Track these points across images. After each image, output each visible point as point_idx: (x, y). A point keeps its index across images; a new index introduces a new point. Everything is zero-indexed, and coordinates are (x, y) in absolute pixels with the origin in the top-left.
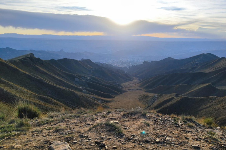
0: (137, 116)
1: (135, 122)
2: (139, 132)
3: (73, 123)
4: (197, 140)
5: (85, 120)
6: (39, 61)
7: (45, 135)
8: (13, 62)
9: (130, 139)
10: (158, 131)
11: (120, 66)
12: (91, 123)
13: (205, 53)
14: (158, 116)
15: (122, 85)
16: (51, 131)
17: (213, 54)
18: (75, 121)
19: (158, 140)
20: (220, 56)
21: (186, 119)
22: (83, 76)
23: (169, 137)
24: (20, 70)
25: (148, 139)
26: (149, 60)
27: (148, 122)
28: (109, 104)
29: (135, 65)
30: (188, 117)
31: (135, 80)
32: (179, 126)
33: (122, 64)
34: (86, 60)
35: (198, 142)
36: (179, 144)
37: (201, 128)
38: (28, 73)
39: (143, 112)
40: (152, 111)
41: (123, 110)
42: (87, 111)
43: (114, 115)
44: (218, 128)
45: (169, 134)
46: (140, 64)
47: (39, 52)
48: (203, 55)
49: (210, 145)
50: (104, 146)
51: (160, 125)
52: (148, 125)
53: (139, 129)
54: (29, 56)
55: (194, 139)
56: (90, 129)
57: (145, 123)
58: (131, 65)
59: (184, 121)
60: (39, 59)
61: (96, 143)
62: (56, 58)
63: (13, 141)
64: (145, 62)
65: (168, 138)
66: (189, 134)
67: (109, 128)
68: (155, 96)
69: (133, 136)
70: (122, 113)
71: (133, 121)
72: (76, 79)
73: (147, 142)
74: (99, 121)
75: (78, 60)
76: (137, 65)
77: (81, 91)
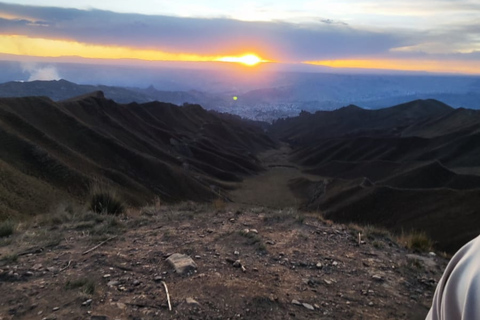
0: (287, 222)
1: (284, 234)
2: (290, 250)
3: (185, 229)
4: (383, 269)
5: (203, 225)
6: (110, 105)
7: (151, 243)
8: (69, 105)
9: (276, 260)
10: (321, 252)
11: (254, 119)
12: (214, 230)
13: (424, 98)
14: (325, 224)
15: (258, 157)
16: (158, 238)
17: (441, 100)
18: (188, 225)
19: (319, 265)
20: (455, 106)
21: (374, 233)
22: (186, 136)
23: (338, 260)
24: (78, 120)
25: (305, 262)
26: (311, 109)
27: (307, 235)
28: (232, 193)
29: (285, 118)
30: (378, 231)
31: (285, 148)
32: (358, 246)
33: (259, 115)
34: (192, 105)
35: (383, 273)
36: (352, 273)
37: (398, 252)
38: (90, 127)
39: (297, 217)
40: (315, 215)
41: (263, 211)
42: (200, 207)
43: (248, 219)
44: (432, 253)
45: (339, 257)
46: (294, 115)
47: (113, 88)
48: (419, 102)
49: (402, 279)
50: (240, 266)
51: (325, 241)
52: (306, 239)
53: (291, 246)
54: (95, 96)
55: (377, 268)
56: (216, 240)
57: (301, 236)
58: (276, 118)
59: (369, 238)
60: (111, 102)
61: (228, 261)
62: (141, 101)
63: (111, 248)
64: (304, 113)
65: (335, 263)
66: (371, 260)
67: (245, 240)
68: (321, 182)
69: (282, 255)
70: (261, 216)
71: (280, 231)
72: (172, 141)
73: (303, 265)
74: (225, 227)
75: (179, 105)
76: (288, 119)
77: (180, 163)
